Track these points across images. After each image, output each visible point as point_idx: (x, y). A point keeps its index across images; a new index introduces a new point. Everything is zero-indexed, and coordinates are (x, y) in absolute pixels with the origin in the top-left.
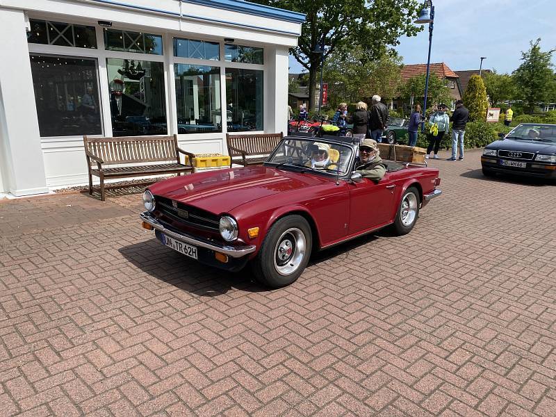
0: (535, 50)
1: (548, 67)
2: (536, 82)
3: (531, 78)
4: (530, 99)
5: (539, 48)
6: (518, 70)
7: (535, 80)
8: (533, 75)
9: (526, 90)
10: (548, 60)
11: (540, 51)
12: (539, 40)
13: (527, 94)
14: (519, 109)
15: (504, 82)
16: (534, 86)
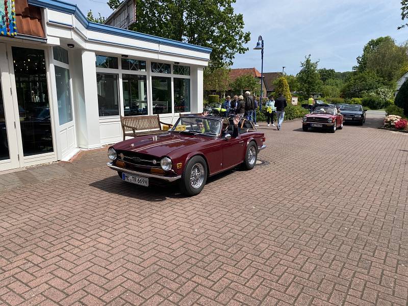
0: (308, 61)
1: (316, 72)
2: (310, 80)
3: (307, 78)
4: (308, 91)
5: (310, 60)
6: (300, 73)
7: (310, 79)
8: (308, 77)
9: (305, 85)
10: (316, 67)
11: (311, 62)
12: (310, 55)
13: (306, 88)
14: (301, 97)
15: (292, 80)
16: (309, 83)
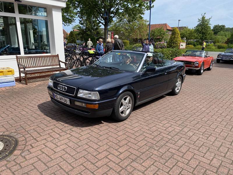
0: (203, 18)
1: (209, 25)
2: (204, 31)
6: (197, 27)
10: (209, 22)
12: (205, 13)
